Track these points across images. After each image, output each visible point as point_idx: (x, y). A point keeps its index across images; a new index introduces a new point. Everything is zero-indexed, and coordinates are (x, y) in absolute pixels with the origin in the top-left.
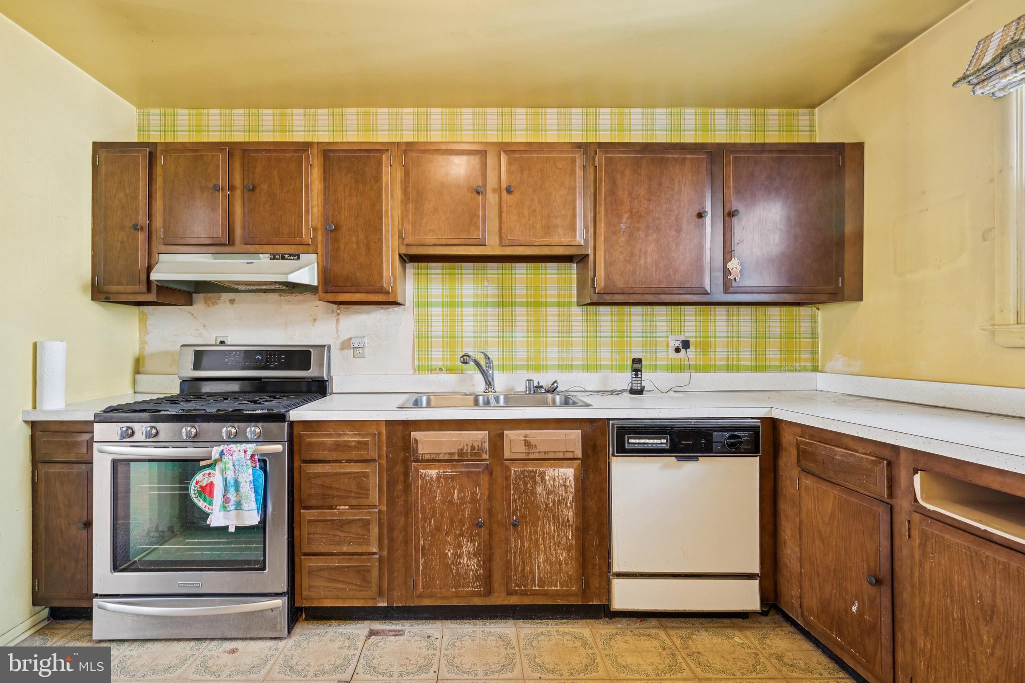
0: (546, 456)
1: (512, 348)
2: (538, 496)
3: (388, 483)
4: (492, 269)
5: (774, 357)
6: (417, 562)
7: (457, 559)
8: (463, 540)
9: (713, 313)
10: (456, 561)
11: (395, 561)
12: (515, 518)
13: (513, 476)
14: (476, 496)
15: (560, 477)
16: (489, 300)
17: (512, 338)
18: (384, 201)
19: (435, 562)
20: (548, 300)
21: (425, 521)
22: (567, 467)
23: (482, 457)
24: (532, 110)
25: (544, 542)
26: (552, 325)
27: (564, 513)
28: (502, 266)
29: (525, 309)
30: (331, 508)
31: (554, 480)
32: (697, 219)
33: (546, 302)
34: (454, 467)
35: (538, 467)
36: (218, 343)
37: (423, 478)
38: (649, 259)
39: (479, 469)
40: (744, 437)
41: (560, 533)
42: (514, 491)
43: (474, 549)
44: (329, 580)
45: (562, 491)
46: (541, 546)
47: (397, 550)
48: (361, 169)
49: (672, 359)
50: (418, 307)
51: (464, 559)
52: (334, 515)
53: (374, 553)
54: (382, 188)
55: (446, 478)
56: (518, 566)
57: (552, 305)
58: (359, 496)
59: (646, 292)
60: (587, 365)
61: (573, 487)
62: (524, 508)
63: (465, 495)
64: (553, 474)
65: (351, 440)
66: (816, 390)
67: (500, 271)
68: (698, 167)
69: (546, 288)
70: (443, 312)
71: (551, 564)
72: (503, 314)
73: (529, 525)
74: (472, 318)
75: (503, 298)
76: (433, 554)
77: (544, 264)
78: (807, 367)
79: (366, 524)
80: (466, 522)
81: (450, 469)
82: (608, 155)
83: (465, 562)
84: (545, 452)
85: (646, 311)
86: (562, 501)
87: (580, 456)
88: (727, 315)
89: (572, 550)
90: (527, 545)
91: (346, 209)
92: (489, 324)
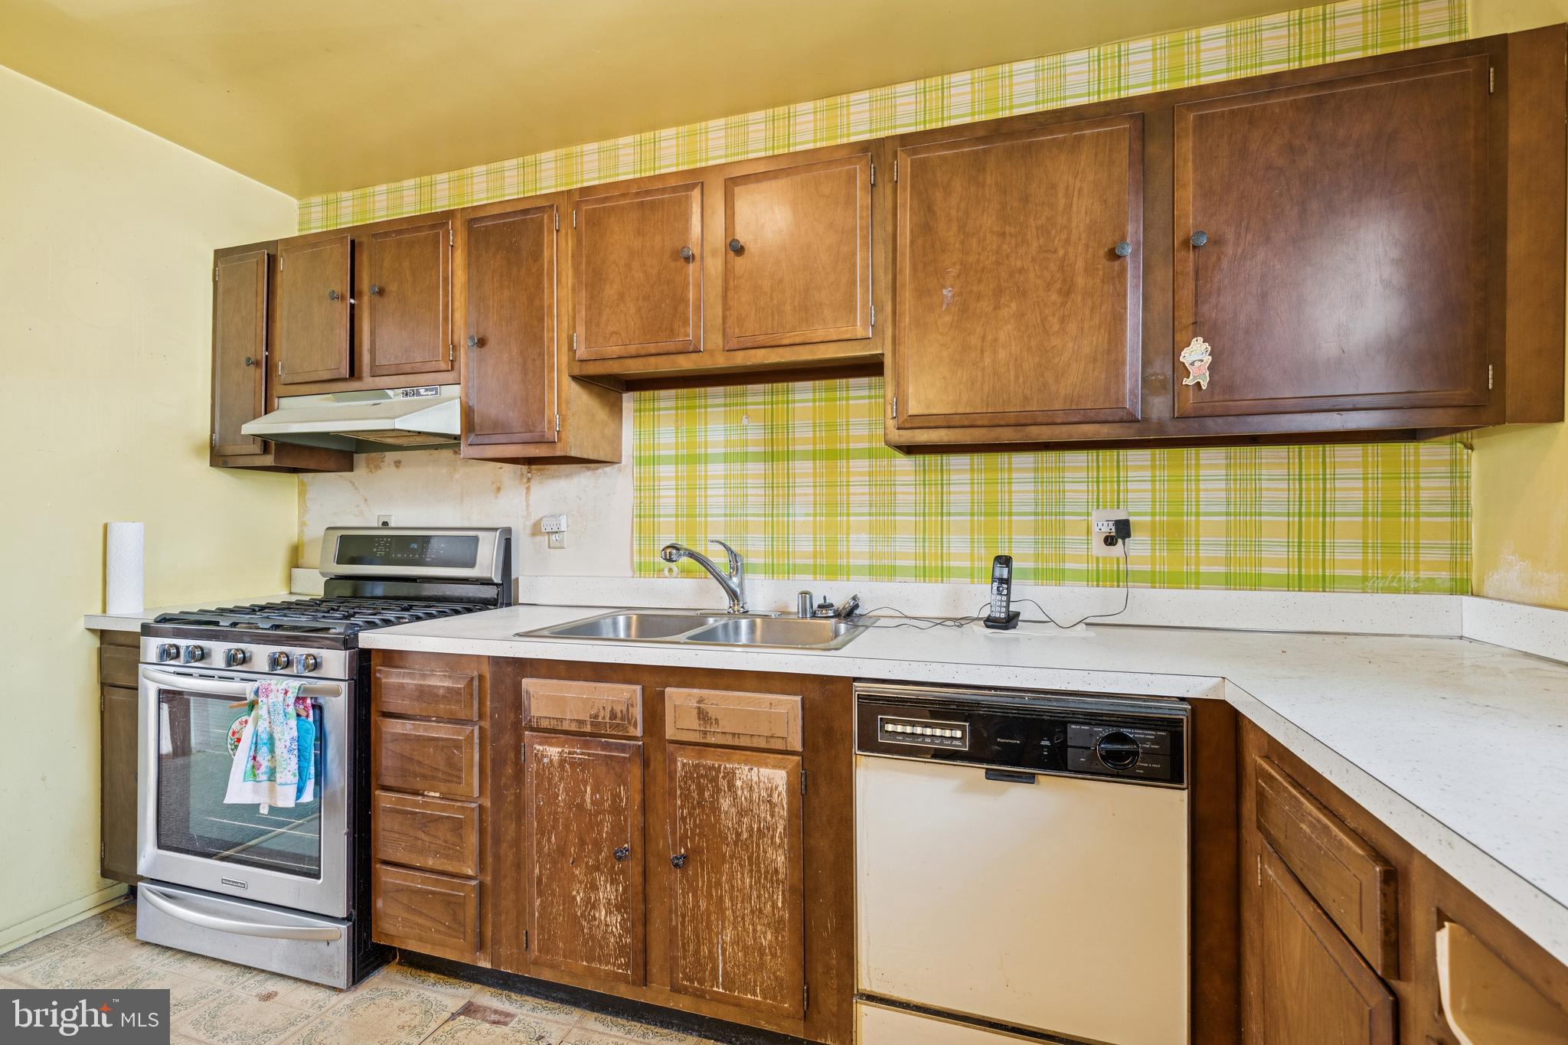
0: (736, 743)
1: (788, 534)
2: (723, 815)
3: (493, 761)
4: (755, 394)
5: (1346, 557)
6: (531, 904)
7: (590, 910)
8: (600, 878)
9: (1193, 462)
10: (589, 913)
11: (502, 896)
12: (683, 851)
13: (680, 772)
14: (620, 802)
15: (762, 784)
16: (750, 449)
17: (788, 516)
18: (546, 291)
19: (558, 908)
20: (852, 446)
21: (543, 835)
22: (775, 767)
23: (627, 732)
24: (825, 102)
25: (733, 905)
26: (859, 493)
27: (768, 855)
28: (772, 389)
29: (810, 464)
30: (416, 793)
31: (751, 789)
32: (1107, 263)
33: (848, 450)
34: (586, 745)
35: (724, 761)
36: (380, 525)
37: (539, 759)
38: (1002, 355)
39: (624, 753)
40: (1145, 741)
41: (762, 893)
42: (682, 801)
43: (617, 896)
44: (409, 909)
45: (764, 811)
46: (727, 913)
47: (505, 877)
48: (515, 242)
49: (1098, 559)
50: (640, 465)
51: (600, 912)
52: (416, 804)
53: (469, 878)
54: (543, 269)
55: (572, 764)
56: (688, 941)
57: (859, 454)
58: (450, 778)
59: (996, 422)
60: (924, 567)
61: (785, 806)
62: (699, 835)
63: (602, 798)
64: (749, 777)
65: (439, 684)
66: (1461, 638)
67: (768, 398)
68: (1111, 150)
69: (848, 425)
70: (677, 472)
71: (745, 949)
72: (773, 473)
73: (708, 868)
74: (723, 481)
75: (772, 446)
76: (553, 894)
77: (844, 380)
78: (1437, 582)
79: (458, 826)
80: (604, 847)
81: (580, 748)
82: (919, 156)
83: (603, 918)
84: (734, 734)
85: (1042, 463)
86: (766, 831)
87: (799, 748)
88: (1228, 466)
89: (783, 929)
90: (703, 905)
91: (495, 310)
92: (750, 491)
